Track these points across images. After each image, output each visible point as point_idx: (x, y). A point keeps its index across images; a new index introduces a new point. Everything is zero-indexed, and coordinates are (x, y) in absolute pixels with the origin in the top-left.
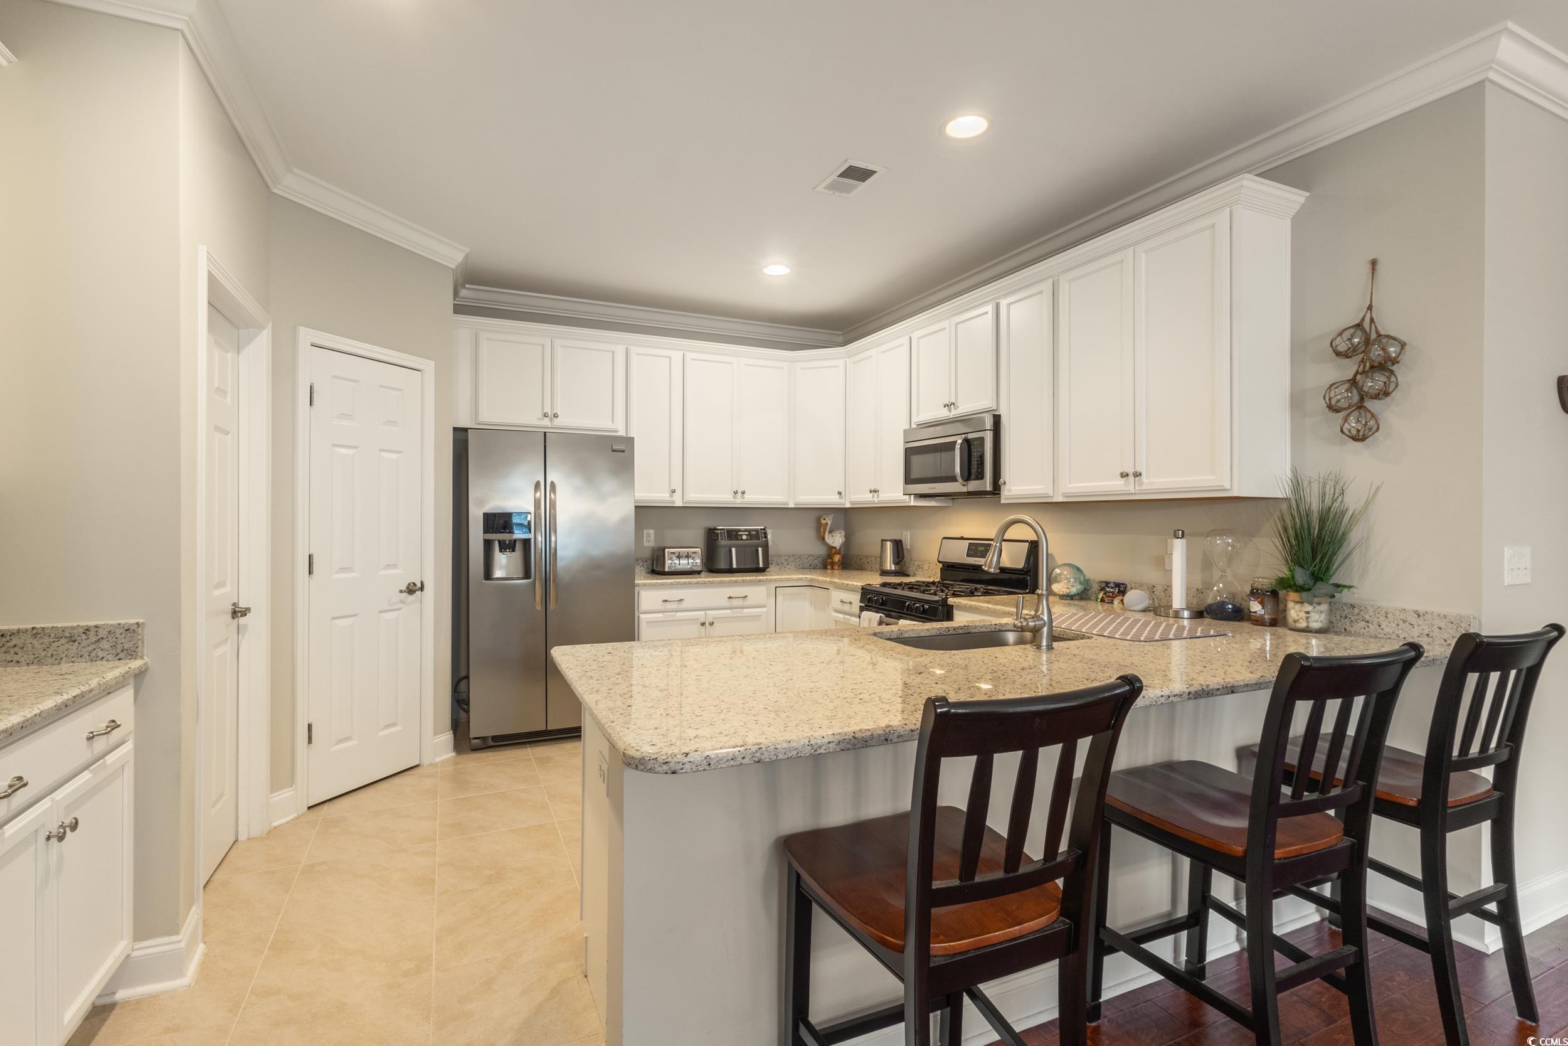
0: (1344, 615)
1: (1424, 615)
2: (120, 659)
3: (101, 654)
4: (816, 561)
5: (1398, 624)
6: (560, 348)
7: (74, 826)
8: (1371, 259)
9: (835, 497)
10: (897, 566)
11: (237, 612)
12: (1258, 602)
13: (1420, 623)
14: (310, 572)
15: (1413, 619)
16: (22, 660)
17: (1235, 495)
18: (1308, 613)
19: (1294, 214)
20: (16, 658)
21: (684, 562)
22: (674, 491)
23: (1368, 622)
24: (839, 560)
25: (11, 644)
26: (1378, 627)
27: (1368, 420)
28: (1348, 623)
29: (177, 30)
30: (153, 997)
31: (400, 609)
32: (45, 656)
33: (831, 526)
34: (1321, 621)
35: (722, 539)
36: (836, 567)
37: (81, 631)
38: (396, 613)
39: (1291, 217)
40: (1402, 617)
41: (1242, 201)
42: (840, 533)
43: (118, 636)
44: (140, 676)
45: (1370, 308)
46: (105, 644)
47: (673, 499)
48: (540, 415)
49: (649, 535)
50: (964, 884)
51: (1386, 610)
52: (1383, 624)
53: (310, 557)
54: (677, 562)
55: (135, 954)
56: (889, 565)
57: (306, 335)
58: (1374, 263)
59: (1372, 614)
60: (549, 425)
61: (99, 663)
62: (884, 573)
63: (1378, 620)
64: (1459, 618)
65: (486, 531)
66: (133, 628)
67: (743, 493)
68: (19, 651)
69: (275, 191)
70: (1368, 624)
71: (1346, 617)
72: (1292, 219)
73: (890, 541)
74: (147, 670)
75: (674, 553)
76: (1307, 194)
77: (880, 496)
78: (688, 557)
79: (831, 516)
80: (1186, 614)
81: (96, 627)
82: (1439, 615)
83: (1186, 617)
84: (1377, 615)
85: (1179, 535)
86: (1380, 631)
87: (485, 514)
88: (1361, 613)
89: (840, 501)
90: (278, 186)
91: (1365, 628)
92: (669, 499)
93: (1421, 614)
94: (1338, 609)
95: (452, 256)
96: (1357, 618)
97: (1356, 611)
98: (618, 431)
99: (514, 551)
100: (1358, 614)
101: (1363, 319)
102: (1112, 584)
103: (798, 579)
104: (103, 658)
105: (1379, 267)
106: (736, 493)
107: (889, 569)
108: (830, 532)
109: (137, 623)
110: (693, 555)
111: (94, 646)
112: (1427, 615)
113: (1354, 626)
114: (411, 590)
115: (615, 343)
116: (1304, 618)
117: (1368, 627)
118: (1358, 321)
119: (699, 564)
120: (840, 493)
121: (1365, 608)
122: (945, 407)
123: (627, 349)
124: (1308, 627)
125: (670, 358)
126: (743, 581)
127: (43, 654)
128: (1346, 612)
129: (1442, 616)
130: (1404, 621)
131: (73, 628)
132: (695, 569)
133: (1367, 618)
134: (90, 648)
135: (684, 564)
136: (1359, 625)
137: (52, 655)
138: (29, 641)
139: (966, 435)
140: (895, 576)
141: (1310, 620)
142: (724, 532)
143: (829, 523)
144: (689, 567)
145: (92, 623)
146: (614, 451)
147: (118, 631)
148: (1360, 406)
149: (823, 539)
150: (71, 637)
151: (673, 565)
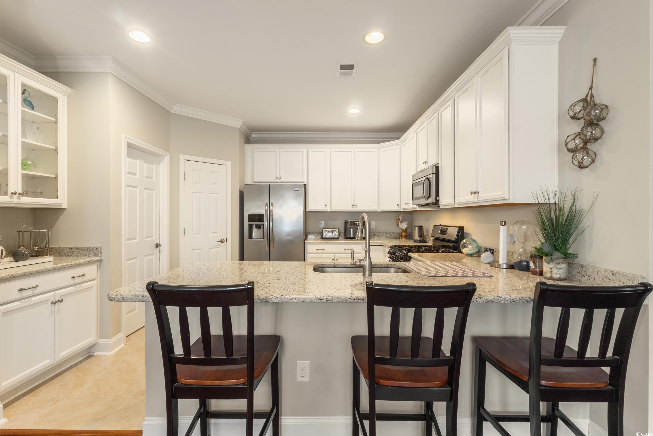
0: (579, 271)
1: (616, 274)
2: (95, 257)
3: (91, 255)
4: (396, 235)
5: (603, 279)
6: (282, 152)
7: (62, 301)
8: (593, 58)
9: (396, 207)
10: (421, 238)
11: (157, 246)
12: (532, 261)
13: (614, 279)
14: (184, 234)
15: (610, 276)
16: (74, 255)
17: (511, 201)
18: (551, 268)
19: (560, 40)
20: (73, 255)
21: (331, 234)
22: (326, 206)
23: (589, 276)
24: (404, 235)
25: (72, 251)
26: (594, 280)
27: (584, 156)
28: (580, 276)
29: (109, 72)
30: (102, 356)
31: (218, 247)
32: (79, 255)
33: (402, 219)
34: (560, 274)
35: (348, 225)
36: (403, 238)
37: (86, 248)
38: (217, 249)
39: (559, 42)
40: (605, 275)
41: (514, 41)
42: (405, 223)
43: (94, 250)
44: (101, 261)
45: (591, 88)
46: (92, 252)
47: (326, 209)
48: (275, 178)
49: (321, 223)
50: (185, 357)
51: (597, 270)
52: (596, 278)
53: (184, 229)
54: (328, 234)
55: (99, 342)
56: (417, 238)
57: (182, 157)
58: (595, 60)
59: (591, 271)
60: (278, 181)
61: (90, 257)
62: (415, 241)
63: (594, 275)
64: (633, 277)
65: (249, 221)
66: (98, 248)
67: (356, 206)
68: (73, 253)
69: (172, 112)
70: (590, 278)
71: (580, 273)
72: (559, 43)
73: (417, 226)
74: (102, 260)
75: (327, 230)
76: (565, 27)
77: (409, 206)
78: (332, 232)
79: (402, 216)
80: (505, 266)
81: (90, 247)
82: (623, 275)
83: (504, 268)
84: (594, 273)
85: (502, 224)
86: (595, 282)
87: (249, 215)
88: (586, 271)
89: (398, 208)
90: (172, 110)
91: (588, 280)
92: (325, 208)
93: (614, 273)
94: (576, 267)
95: (238, 124)
96: (584, 273)
97: (584, 269)
98: (304, 182)
99: (260, 228)
100: (585, 271)
101: (587, 96)
102: (488, 249)
103: (376, 243)
104: (91, 256)
105: (598, 62)
106: (353, 206)
107: (417, 239)
108: (401, 222)
109: (99, 247)
110: (334, 231)
111: (89, 253)
112: (617, 274)
113: (583, 278)
114: (222, 241)
115: (303, 149)
116: (549, 272)
117: (589, 279)
118: (584, 97)
119: (337, 235)
120: (398, 205)
121: (588, 268)
122: (424, 164)
123: (308, 150)
124: (551, 277)
125: (325, 152)
126: (351, 242)
127: (78, 254)
128: (580, 270)
129: (624, 275)
130: (606, 277)
131: (85, 247)
132: (335, 237)
133: (589, 274)
134: (88, 253)
135: (331, 235)
136: (585, 278)
137: (80, 255)
138: (75, 250)
139: (427, 176)
140: (419, 242)
141: (552, 273)
142: (349, 222)
143: (401, 218)
144: (333, 236)
145: (89, 246)
146: (295, 190)
147: (95, 249)
148: (584, 148)
149: (398, 225)
150: (84, 250)
151: (326, 235)
